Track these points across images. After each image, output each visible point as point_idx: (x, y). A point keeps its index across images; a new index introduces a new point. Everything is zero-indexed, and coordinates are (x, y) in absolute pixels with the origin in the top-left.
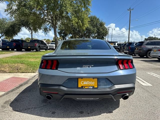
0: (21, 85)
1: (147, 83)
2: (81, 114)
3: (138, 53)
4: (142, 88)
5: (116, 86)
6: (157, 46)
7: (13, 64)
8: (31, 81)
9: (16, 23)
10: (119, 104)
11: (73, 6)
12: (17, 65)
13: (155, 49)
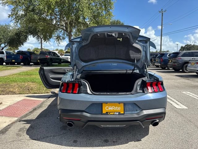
0: (35, 109)
1: (181, 105)
2: (106, 143)
3: (172, 66)
4: (176, 111)
5: (144, 111)
6: (195, 58)
7: (23, 83)
8: (45, 103)
9: (22, 30)
10: (148, 131)
11: (91, 9)
12: (28, 84)
13: (193, 62)
